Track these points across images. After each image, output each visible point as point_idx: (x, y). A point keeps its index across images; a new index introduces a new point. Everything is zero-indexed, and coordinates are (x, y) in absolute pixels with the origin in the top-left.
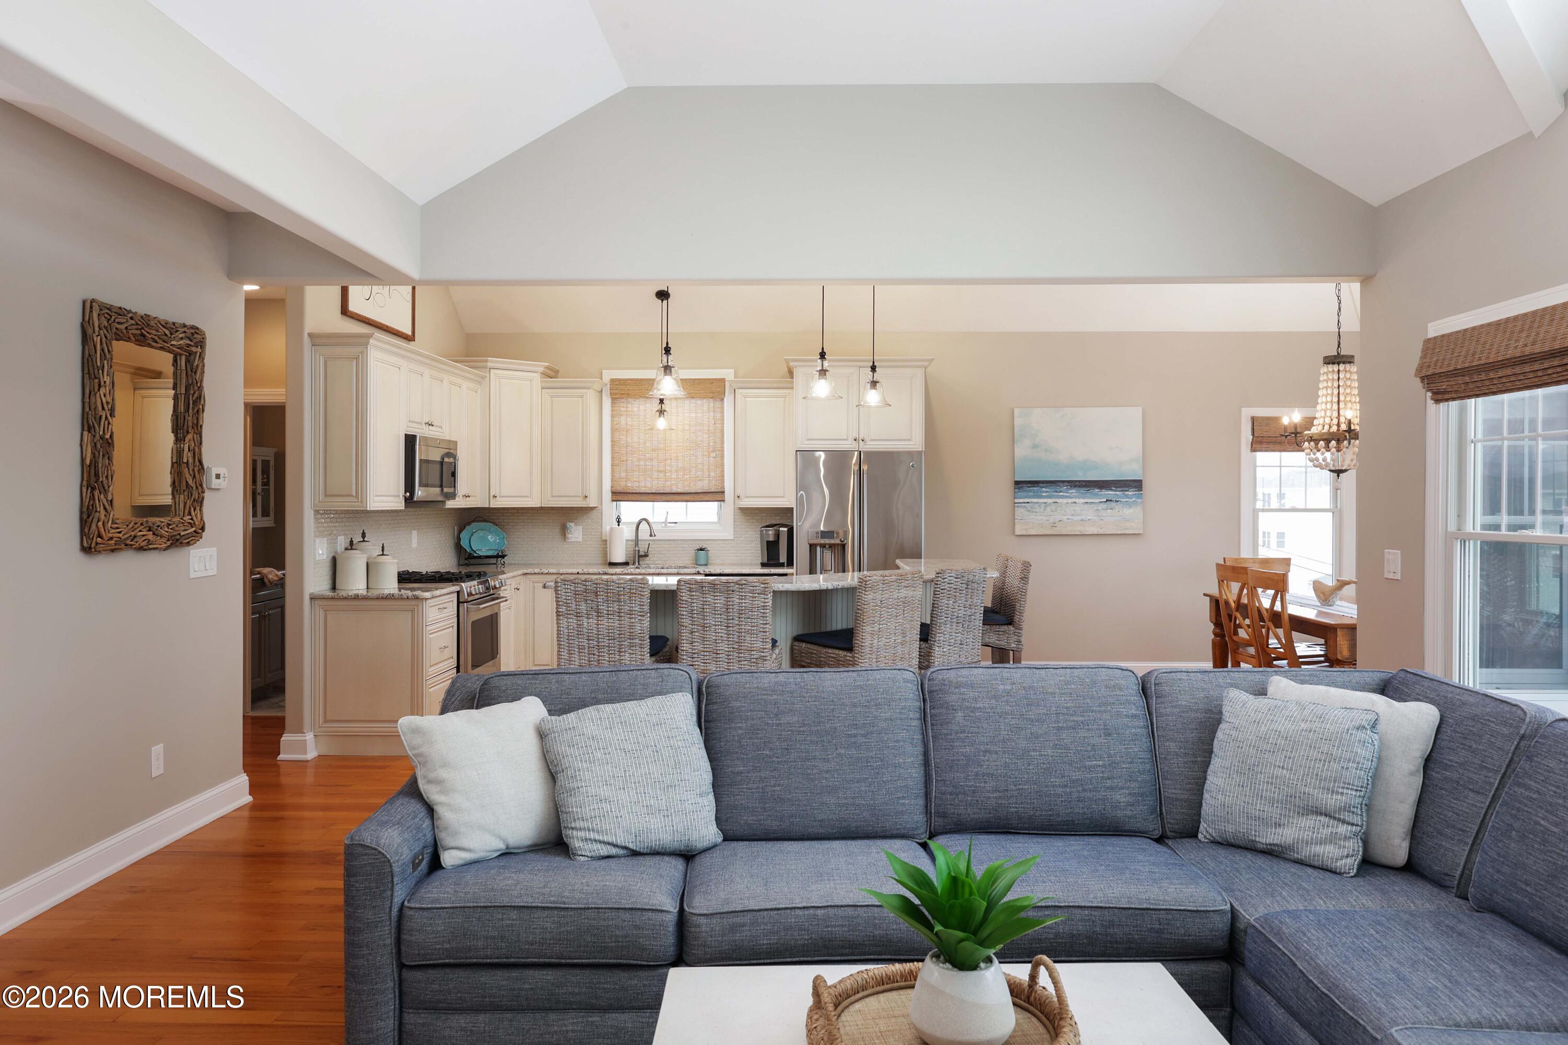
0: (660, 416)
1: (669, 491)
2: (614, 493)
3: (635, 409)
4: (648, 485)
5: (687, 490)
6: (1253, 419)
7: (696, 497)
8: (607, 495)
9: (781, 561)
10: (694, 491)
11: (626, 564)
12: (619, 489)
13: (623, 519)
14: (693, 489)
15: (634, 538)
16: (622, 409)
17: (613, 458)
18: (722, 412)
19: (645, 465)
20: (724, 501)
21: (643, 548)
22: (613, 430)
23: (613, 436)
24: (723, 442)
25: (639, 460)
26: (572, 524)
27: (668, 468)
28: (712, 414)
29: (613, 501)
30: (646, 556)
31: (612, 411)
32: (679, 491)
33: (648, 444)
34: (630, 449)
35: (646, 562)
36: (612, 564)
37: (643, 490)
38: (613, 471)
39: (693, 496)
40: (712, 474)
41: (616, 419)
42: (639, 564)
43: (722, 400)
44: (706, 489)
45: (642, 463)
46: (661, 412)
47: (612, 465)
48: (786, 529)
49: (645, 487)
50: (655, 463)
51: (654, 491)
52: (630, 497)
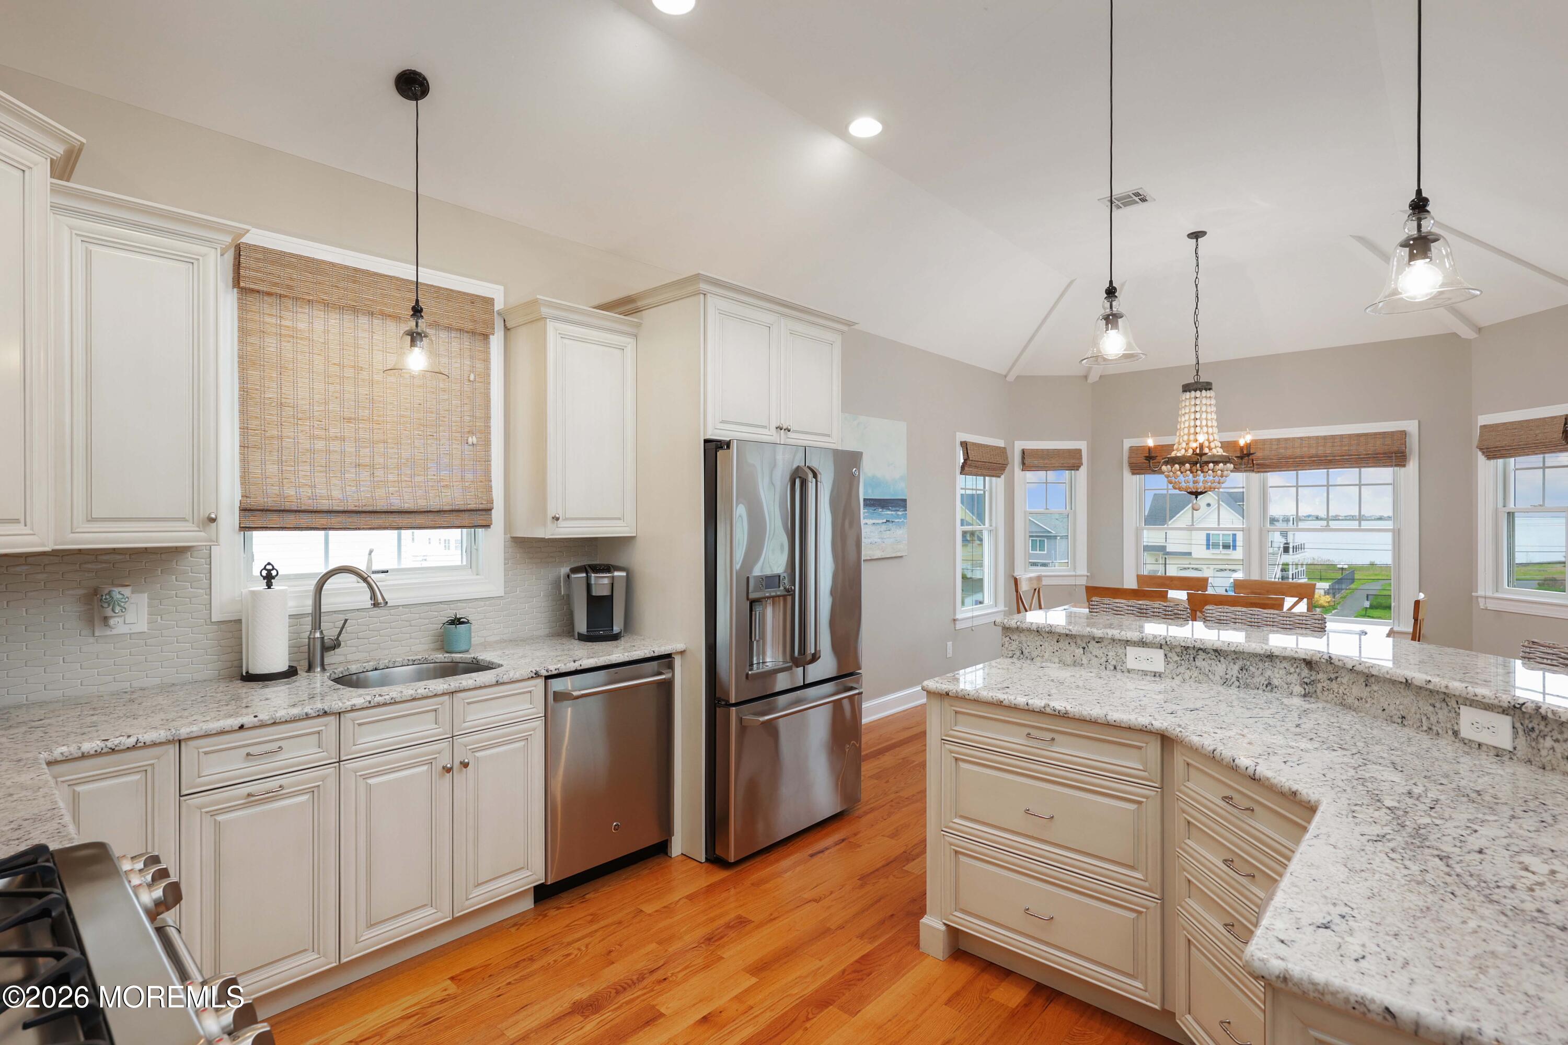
0: (413, 343)
1: (385, 508)
2: (245, 510)
3: (302, 326)
4: (336, 493)
5: (422, 504)
6: (964, 445)
7: (439, 519)
8: (229, 518)
9: (616, 629)
10: (437, 508)
11: (291, 673)
12: (259, 500)
13: (283, 568)
14: (434, 504)
15: (309, 610)
16: (268, 319)
17: (244, 429)
18: (487, 361)
19: (328, 452)
20: (487, 526)
21: (330, 631)
22: (245, 362)
23: (243, 380)
24: (487, 418)
25: (313, 437)
26: (127, 591)
27: (379, 460)
28: (468, 362)
29: (243, 528)
30: (336, 645)
31: (241, 319)
32: (407, 506)
33: (334, 406)
34: (288, 411)
35: (342, 659)
36: (250, 678)
37: (325, 505)
38: (244, 461)
39: (431, 516)
40: (469, 476)
41: (251, 340)
42: (323, 669)
43: (486, 337)
44: (459, 503)
45: (320, 445)
46: (415, 337)
47: (243, 446)
48: (624, 574)
49: (330, 498)
50: (350, 448)
51: (352, 508)
52: (291, 519)
